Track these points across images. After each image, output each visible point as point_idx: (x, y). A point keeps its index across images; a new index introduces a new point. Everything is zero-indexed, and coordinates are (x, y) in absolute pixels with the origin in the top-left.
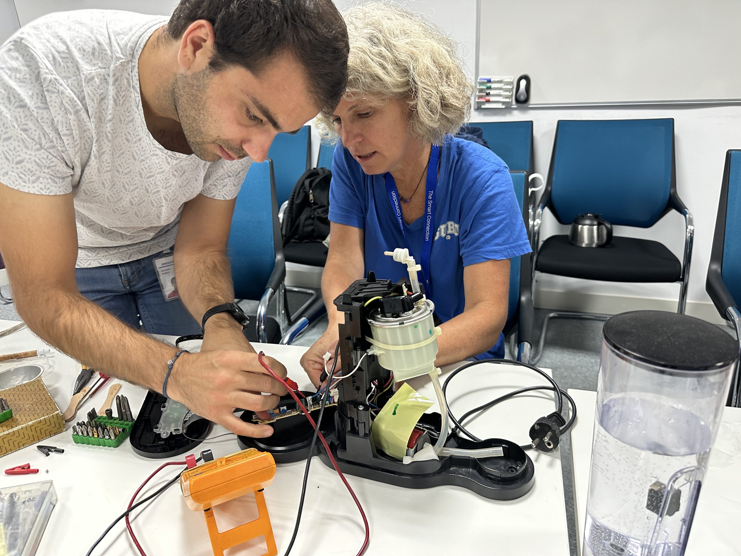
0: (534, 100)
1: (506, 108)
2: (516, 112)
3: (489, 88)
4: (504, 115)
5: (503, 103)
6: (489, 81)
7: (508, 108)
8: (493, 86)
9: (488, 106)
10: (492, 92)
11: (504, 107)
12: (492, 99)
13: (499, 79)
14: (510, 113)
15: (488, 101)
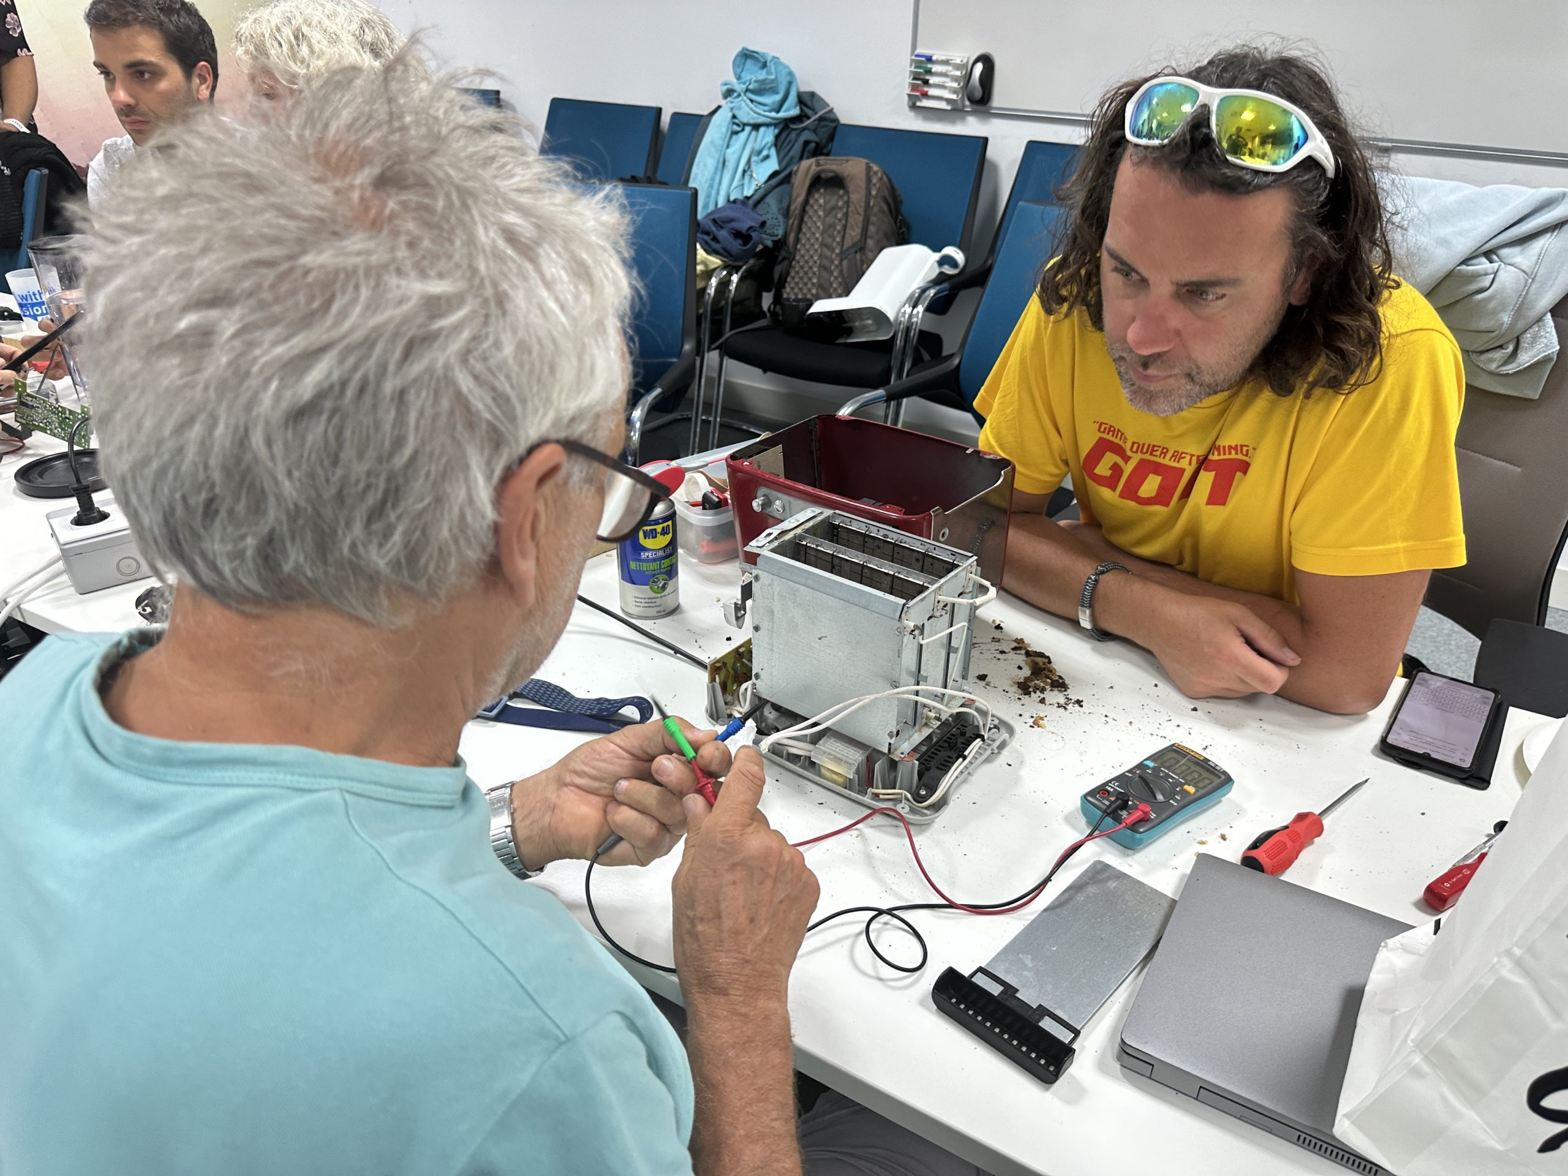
0: (998, 100)
1: (952, 110)
2: (971, 119)
3: (929, 72)
4: (953, 122)
5: (948, 101)
6: (929, 59)
7: (957, 112)
8: (936, 68)
9: (925, 103)
10: (933, 80)
11: (949, 108)
12: (932, 92)
13: (944, 58)
14: (963, 119)
15: (924, 95)
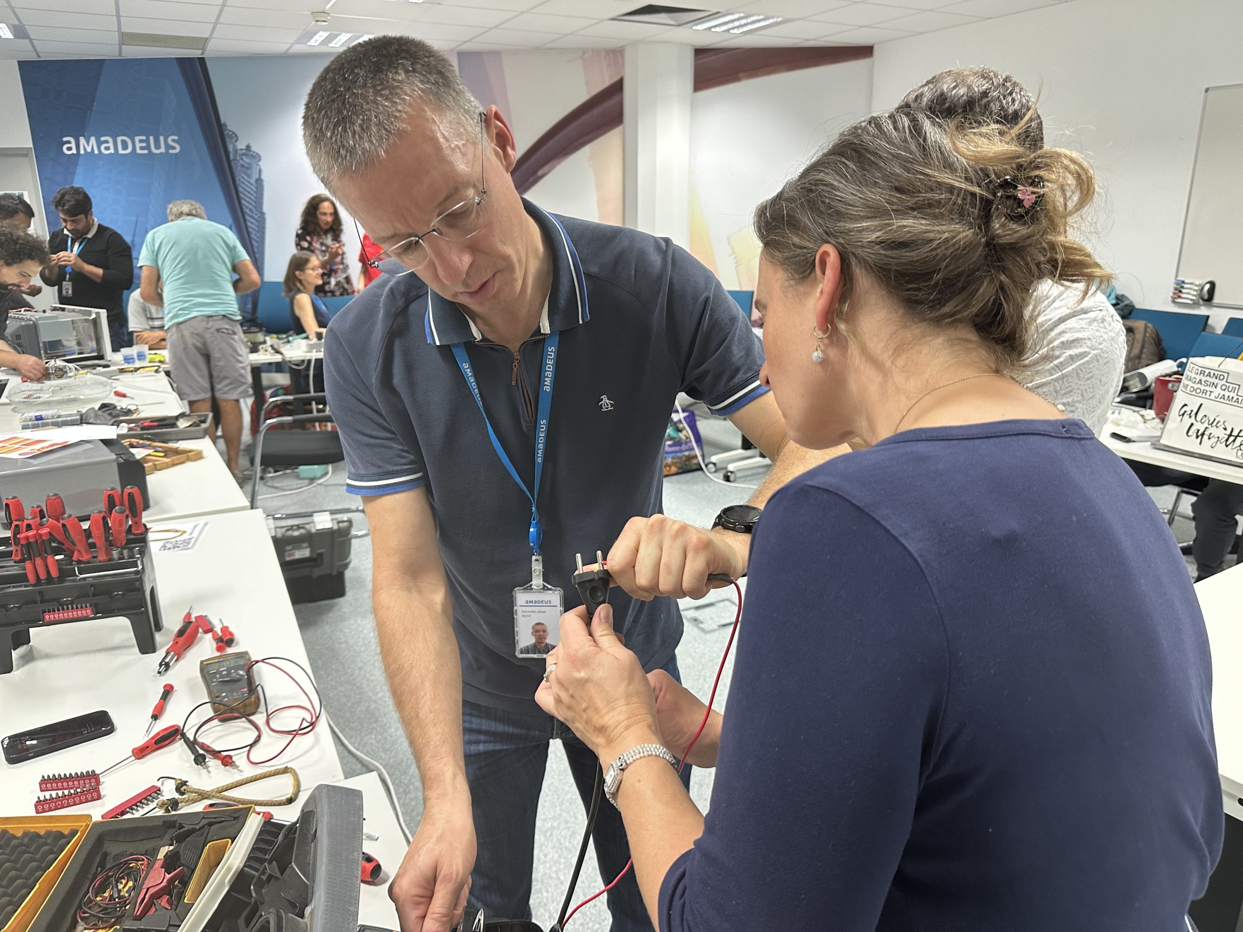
0: (1216, 300)
1: (1193, 304)
2: (1203, 308)
3: (1182, 287)
4: (1193, 308)
5: (1191, 300)
6: (1183, 282)
7: (1195, 304)
8: (1185, 286)
9: (1180, 300)
10: (1184, 291)
11: (1191, 303)
12: (1183, 295)
13: (1190, 282)
14: (1198, 308)
15: (1180, 297)
